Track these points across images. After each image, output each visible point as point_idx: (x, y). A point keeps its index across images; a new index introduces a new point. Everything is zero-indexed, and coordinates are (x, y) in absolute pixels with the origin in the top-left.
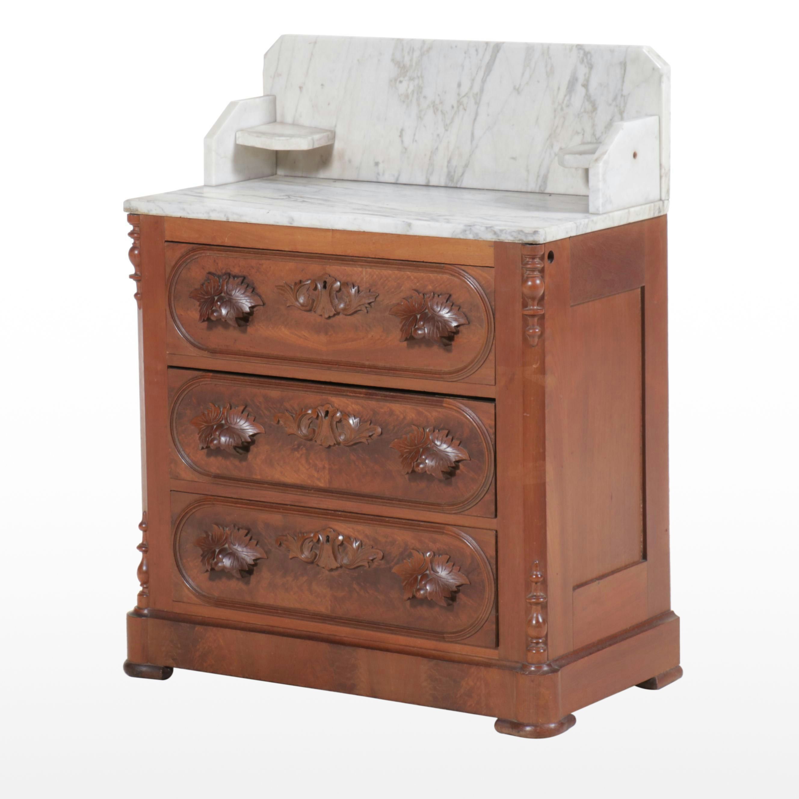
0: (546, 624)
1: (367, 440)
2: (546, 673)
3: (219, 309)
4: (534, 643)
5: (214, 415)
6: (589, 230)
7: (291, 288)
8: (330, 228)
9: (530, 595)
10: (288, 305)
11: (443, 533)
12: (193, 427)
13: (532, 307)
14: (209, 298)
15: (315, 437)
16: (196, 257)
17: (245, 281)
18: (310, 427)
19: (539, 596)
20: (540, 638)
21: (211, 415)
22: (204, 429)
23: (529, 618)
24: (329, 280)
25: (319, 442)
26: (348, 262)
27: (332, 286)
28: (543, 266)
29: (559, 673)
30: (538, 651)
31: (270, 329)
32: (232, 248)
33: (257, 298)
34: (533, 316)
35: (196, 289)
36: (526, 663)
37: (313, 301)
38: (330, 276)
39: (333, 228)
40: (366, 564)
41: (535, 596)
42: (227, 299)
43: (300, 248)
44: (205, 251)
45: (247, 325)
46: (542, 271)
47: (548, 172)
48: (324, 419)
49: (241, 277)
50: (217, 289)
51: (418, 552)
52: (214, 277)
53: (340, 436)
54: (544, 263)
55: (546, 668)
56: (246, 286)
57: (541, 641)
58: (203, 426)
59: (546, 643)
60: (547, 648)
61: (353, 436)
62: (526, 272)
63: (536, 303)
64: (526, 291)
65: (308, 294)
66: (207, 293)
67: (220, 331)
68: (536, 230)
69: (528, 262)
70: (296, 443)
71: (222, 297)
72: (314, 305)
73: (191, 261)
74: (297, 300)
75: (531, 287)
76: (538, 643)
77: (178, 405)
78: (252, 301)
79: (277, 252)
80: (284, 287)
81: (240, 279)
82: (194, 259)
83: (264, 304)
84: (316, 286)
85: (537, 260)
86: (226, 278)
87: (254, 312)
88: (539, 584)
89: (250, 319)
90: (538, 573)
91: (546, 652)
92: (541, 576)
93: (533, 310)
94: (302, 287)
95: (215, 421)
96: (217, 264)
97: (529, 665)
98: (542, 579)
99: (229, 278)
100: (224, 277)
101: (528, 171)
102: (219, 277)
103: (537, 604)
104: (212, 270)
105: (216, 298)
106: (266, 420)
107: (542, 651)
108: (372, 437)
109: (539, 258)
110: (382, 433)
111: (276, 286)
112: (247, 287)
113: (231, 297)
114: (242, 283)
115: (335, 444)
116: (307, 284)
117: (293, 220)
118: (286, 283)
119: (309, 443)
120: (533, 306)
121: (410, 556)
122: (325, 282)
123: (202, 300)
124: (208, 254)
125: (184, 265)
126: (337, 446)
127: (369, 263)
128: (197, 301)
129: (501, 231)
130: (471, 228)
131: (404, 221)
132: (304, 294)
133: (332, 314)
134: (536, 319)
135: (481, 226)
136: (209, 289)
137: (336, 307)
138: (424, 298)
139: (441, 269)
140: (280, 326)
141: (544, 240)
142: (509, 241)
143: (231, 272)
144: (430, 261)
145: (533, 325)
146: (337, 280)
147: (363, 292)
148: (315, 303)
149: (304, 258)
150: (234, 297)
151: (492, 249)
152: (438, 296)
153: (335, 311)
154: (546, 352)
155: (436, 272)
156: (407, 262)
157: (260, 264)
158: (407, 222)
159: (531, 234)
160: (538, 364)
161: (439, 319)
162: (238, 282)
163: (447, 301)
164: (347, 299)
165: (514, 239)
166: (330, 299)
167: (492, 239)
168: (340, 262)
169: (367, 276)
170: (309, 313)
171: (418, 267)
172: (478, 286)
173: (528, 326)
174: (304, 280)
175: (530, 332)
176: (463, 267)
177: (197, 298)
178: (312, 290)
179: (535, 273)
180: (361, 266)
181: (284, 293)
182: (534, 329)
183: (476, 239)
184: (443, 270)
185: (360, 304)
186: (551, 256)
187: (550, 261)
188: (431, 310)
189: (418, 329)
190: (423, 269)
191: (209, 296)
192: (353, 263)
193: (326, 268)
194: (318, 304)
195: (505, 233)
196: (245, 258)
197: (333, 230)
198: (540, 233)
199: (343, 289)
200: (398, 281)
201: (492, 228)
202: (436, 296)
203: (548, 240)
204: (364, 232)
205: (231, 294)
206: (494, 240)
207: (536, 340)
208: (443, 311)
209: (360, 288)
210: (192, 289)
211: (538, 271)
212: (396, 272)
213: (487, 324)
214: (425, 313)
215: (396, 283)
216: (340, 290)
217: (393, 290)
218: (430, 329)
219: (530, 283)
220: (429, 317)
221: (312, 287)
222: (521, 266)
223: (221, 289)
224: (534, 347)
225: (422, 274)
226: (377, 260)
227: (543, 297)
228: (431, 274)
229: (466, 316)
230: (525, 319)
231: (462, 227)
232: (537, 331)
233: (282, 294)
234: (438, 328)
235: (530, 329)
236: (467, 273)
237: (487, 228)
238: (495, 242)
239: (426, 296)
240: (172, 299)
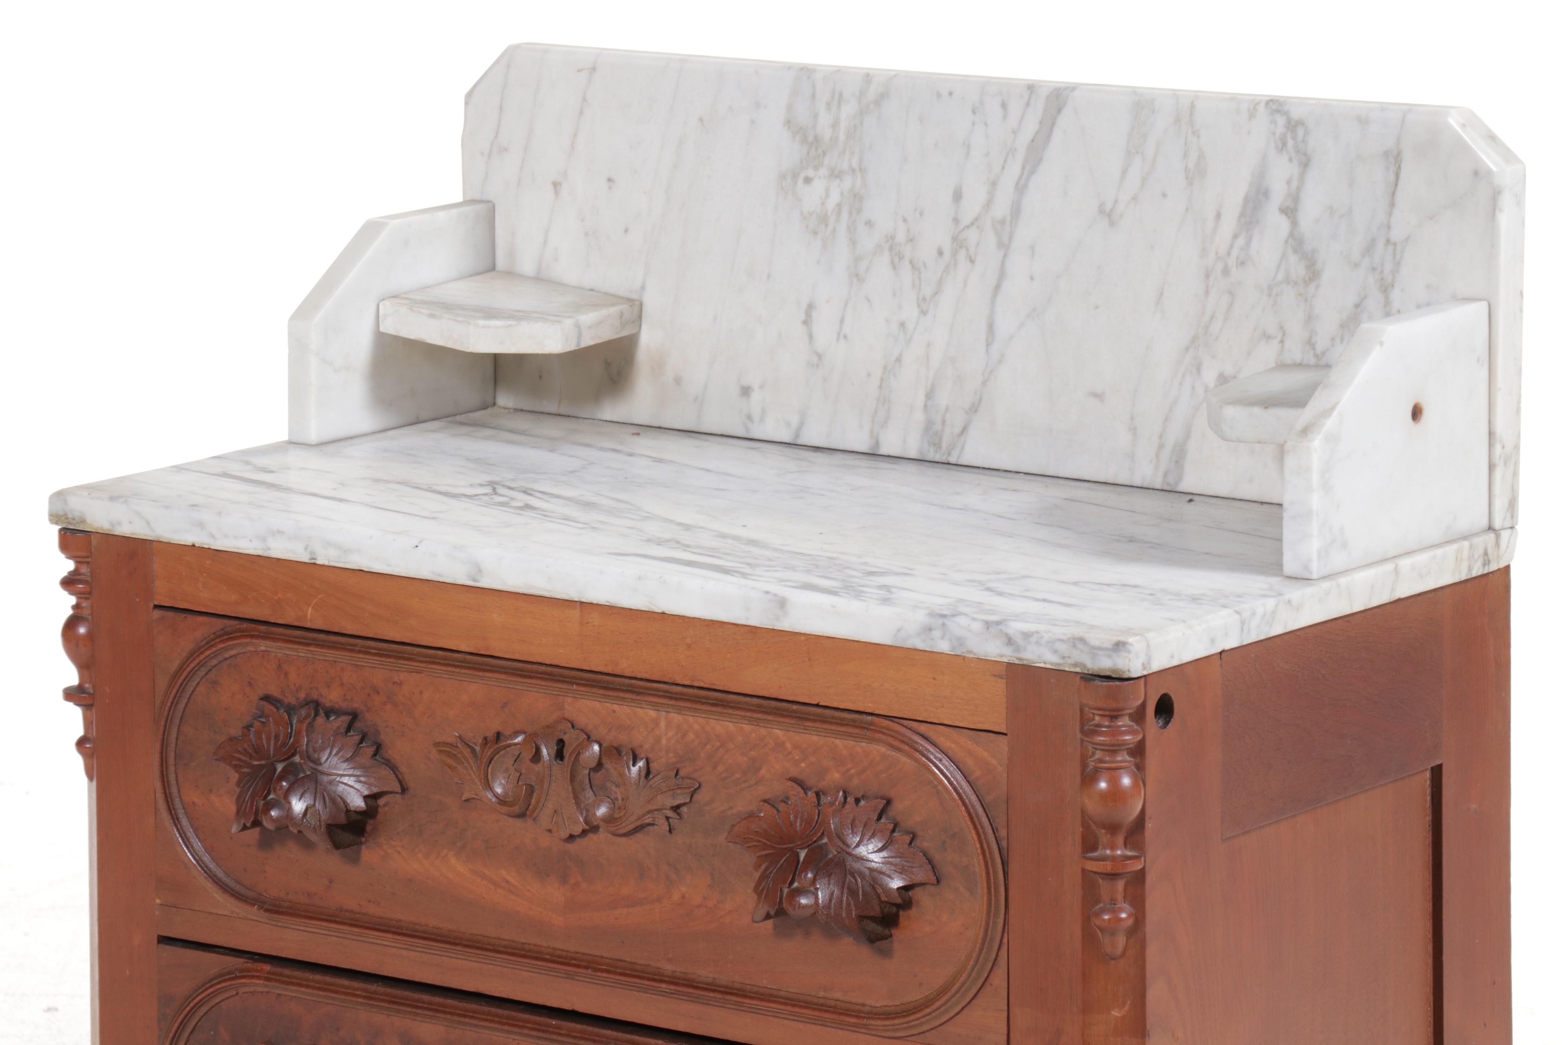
3: (283, 801)
7: (473, 751)
8: (576, 599)
10: (466, 796)
13: (1108, 852)
14: (261, 767)
16: (233, 652)
17: (358, 724)
24: (571, 738)
26: (621, 695)
27: (579, 754)
28: (1140, 737)
31: (420, 856)
32: (322, 636)
33: (385, 772)
34: (1112, 876)
35: (231, 739)
37: (531, 790)
38: (573, 726)
39: (583, 600)
42: (308, 773)
43: (497, 647)
44: (255, 640)
45: (361, 843)
46: (1139, 751)
49: (346, 713)
50: (284, 744)
52: (277, 708)
54: (1143, 730)
56: (357, 738)
62: (1093, 754)
63: (1120, 839)
64: (1092, 806)
65: (516, 771)
66: (259, 751)
67: (291, 852)
68: (1122, 638)
69: (1099, 725)
71: (294, 764)
72: (533, 801)
73: (220, 662)
74: (489, 787)
75: (1105, 796)
78: (372, 780)
79: (440, 653)
80: (457, 747)
81: (345, 719)
82: (226, 659)
83: (404, 790)
84: (538, 751)
85: (1124, 722)
86: (306, 718)
87: (380, 810)
89: (369, 828)
93: (1113, 858)
94: (502, 752)
96: (286, 675)
99: (317, 714)
100: (303, 712)
102: (290, 710)
104: (275, 692)
105: (280, 767)
109: (1132, 717)
111: (437, 744)
112: (361, 742)
113: (320, 768)
114: (348, 730)
116: (515, 744)
117: (480, 571)
118: (460, 737)
120: (1113, 848)
122: (561, 743)
123: (246, 770)
124: (264, 649)
125: (202, 672)
127: (676, 699)
128: (233, 771)
129: (1027, 635)
130: (946, 621)
131: (767, 592)
132: (507, 770)
133: (577, 830)
134: (1120, 885)
135: (974, 619)
136: (264, 742)
137: (587, 811)
138: (819, 804)
139: (864, 728)
140: (445, 851)
141: (1144, 668)
142: (1048, 666)
143: (322, 700)
144: (835, 705)
145: (1113, 901)
146: (593, 738)
147: (659, 777)
148: (535, 795)
149: (506, 673)
150: (325, 768)
151: (1001, 684)
152: (857, 801)
153: (586, 822)
154: (1148, 975)
155: (851, 735)
156: (774, 704)
157: (394, 683)
158: (775, 595)
159: (1106, 649)
160: (1127, 1008)
161: (857, 866)
162: (338, 728)
163: (879, 818)
164: (618, 793)
165: (1061, 661)
166: (574, 790)
167: (1002, 656)
168: (601, 692)
169: (670, 734)
170: (518, 823)
171: (803, 718)
172: (964, 783)
173: (1098, 902)
174: (508, 732)
175: (1104, 920)
176: (923, 728)
177: (235, 762)
178: (528, 762)
179: (1119, 758)
180: (655, 706)
181: (454, 764)
182: (1115, 911)
183: (958, 653)
184: (869, 733)
185: (651, 807)
186: (1165, 708)
187: (1161, 722)
188: (837, 840)
189: (799, 892)
190: (817, 725)
191: (263, 762)
192: (634, 697)
193: (566, 707)
194: (542, 800)
195: (1038, 643)
196: (357, 665)
197: (582, 603)
198: (1131, 648)
199: (608, 764)
200: (752, 753)
201: (1002, 627)
202: (851, 800)
203: (1156, 666)
204: (663, 613)
205: (319, 759)
206: (1006, 660)
207: (1121, 940)
208: (867, 845)
209: (652, 765)
210: (223, 738)
211: (1125, 752)
212: (747, 728)
213: (985, 890)
214: (821, 847)
215: (745, 758)
216: (600, 765)
217: (737, 776)
218: (832, 894)
219: (1103, 785)
220: (831, 860)
221: (528, 754)
222: (1079, 735)
223: (293, 743)
224: (1114, 959)
225: (815, 738)
226: (696, 691)
227: (1141, 821)
228: (837, 741)
229: (930, 861)
230: (1089, 881)
231: (920, 617)
232: (1124, 915)
233: (450, 767)
234: (853, 893)
235: (1103, 911)
236: (934, 744)
237: (988, 624)
238: (1010, 665)
239: (824, 800)
240: (171, 760)
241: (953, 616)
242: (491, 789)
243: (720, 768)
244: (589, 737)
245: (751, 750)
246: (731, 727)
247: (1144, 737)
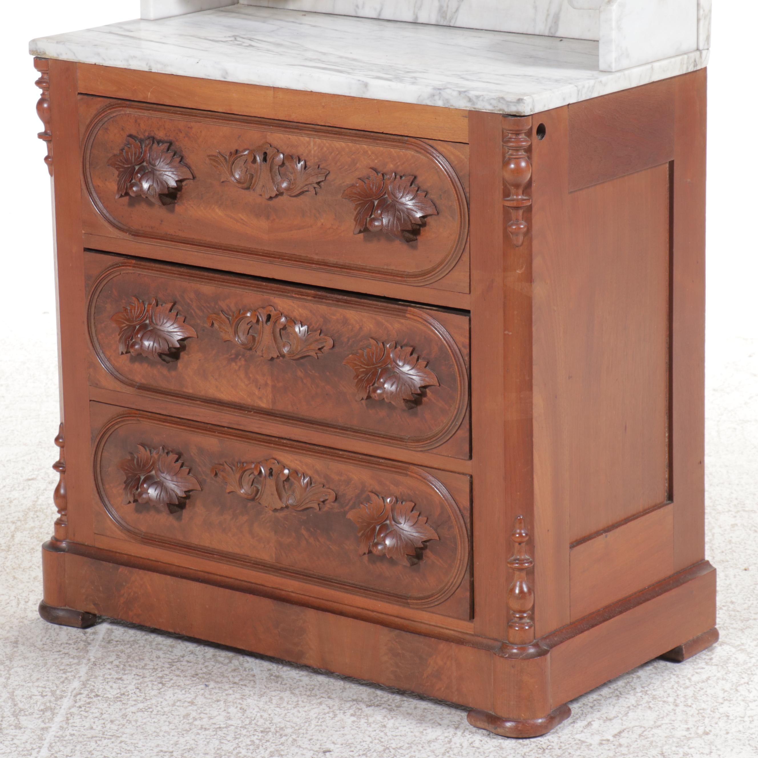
0: (532, 595)
1: (316, 353)
2: (532, 656)
3: (138, 183)
4: (517, 617)
5: (137, 312)
6: (595, 95)
7: (225, 159)
8: (271, 86)
9: (513, 558)
10: (222, 180)
11: (407, 475)
12: (114, 325)
13: (515, 197)
14: (129, 168)
15: (254, 346)
16: (114, 115)
17: (172, 147)
18: (250, 334)
19: (524, 560)
20: (524, 612)
21: (134, 312)
22: (126, 330)
23: (511, 586)
24: (270, 152)
25: (259, 353)
26: (293, 130)
27: (273, 159)
29: (549, 655)
30: (522, 629)
31: (202, 208)
32: (155, 106)
33: (185, 169)
34: (517, 208)
35: (115, 155)
36: (507, 642)
37: (252, 177)
38: (271, 146)
39: (275, 86)
40: (316, 506)
41: (518, 559)
42: (150, 170)
43: (236, 110)
44: (124, 109)
45: (175, 203)
46: (529, 150)
47: (560, 10)
48: (265, 325)
49: (166, 142)
50: (139, 157)
51: (378, 496)
52: (135, 141)
53: (284, 347)
54: (531, 140)
55: (532, 650)
56: (172, 154)
57: (525, 615)
58: (125, 325)
59: (532, 617)
60: (534, 623)
61: (299, 349)
62: (508, 152)
63: (520, 191)
64: (508, 176)
65: (245, 167)
66: (127, 161)
67: (143, 207)
68: (521, 97)
69: (511, 138)
70: (233, 351)
71: (143, 166)
72: (253, 181)
73: (109, 119)
74: (232, 175)
75: (513, 171)
76: (521, 618)
77: (96, 297)
78: (179, 173)
79: (209, 113)
80: (218, 157)
81: (166, 145)
82: (111, 118)
83: (194, 178)
84: (255, 158)
85: (523, 136)
86: (148, 145)
87: (183, 187)
88: (523, 545)
89: (178, 196)
90: (523, 531)
91: (533, 628)
92: (527, 535)
93: (517, 200)
94: (239, 159)
95: (138, 319)
96: (139, 124)
97: (510, 645)
98: (527, 538)
99: (153, 143)
100: (147, 142)
101: (535, 8)
102: (141, 141)
103: (520, 570)
104: (134, 133)
105: (137, 168)
106: (199, 321)
107: (527, 628)
108: (322, 350)
109: (525, 133)
110: (334, 346)
111: (209, 156)
112: (174, 155)
113: (155, 168)
114: (168, 150)
115: (278, 356)
116: (245, 155)
117: (227, 73)
118: (219, 153)
119: (248, 353)
120: (517, 195)
121: (368, 500)
122: (265, 154)
123: (121, 170)
124: (128, 112)
125: (100, 125)
126: (281, 358)
127: (318, 132)
128: (116, 171)
129: (478, 97)
130: (441, 91)
131: (359, 80)
132: (241, 167)
133: (273, 195)
134: (521, 212)
135: (454, 90)
136: (130, 156)
137: (278, 185)
138: (383, 179)
139: (403, 143)
140: (213, 206)
141: (531, 111)
142: (487, 111)
143: (156, 136)
144: (391, 132)
145: (517, 220)
146: (280, 151)
147: (310, 169)
148: (254, 179)
149: (240, 121)
150: (157, 168)
151: (466, 120)
152: (401, 177)
153: (277, 190)
154: (533, 254)
155: (398, 146)
156: (362, 133)
157: (189, 127)
158: (363, 81)
159: (514, 102)
160: (524, 269)
161: (401, 207)
162: (163, 149)
163: (411, 185)
164: (292, 177)
165: (493, 109)
166: (271, 175)
167: (466, 107)
168: (283, 129)
169: (315, 148)
170: (247, 192)
171: (375, 139)
172: (449, 167)
173: (510, 220)
174: (241, 149)
175: (513, 229)
176: (431, 142)
177: (116, 166)
178: (251, 163)
179: (520, 153)
180: (308, 135)
181: (217, 165)
182: (518, 224)
183: (447, 106)
184: (406, 145)
185: (307, 183)
186: (541, 130)
187: (540, 137)
188: (392, 195)
189: (374, 220)
190: (382, 142)
191: (129, 166)
192: (298, 131)
193: (268, 137)
194: (257, 181)
195: (483, 100)
196: (171, 120)
197: (274, 88)
198: (525, 102)
199: (287, 163)
200: (353, 156)
201: (466, 93)
202: (398, 177)
203: (537, 111)
204: (311, 91)
205: (155, 164)
206: (468, 109)
207: (521, 238)
208: (405, 197)
209: (307, 163)
210: (110, 155)
211: (523, 151)
212: (350, 144)
213: (459, 216)
214: (384, 199)
215: (350, 159)
216: (283, 164)
217: (346, 167)
218: (389, 220)
219: (512, 166)
220: (389, 205)
221: (250, 160)
222: (502, 143)
223: (143, 157)
224: (518, 247)
225: (382, 149)
226: (327, 128)
227: (530, 183)
228: (392, 150)
229: (434, 204)
230: (506, 211)
231: (429, 90)
232: (522, 226)
233: (215, 166)
234: (399, 219)
235: (512, 225)
236: (436, 150)
237: (460, 93)
238: (470, 111)
239: (385, 177)
240: (88, 166)
241: (444, 89)
242: (234, 176)
243: (339, 164)
244: (278, 151)
245: (352, 155)
246: (343, 144)
247: (531, 143)
